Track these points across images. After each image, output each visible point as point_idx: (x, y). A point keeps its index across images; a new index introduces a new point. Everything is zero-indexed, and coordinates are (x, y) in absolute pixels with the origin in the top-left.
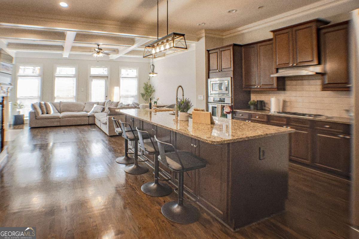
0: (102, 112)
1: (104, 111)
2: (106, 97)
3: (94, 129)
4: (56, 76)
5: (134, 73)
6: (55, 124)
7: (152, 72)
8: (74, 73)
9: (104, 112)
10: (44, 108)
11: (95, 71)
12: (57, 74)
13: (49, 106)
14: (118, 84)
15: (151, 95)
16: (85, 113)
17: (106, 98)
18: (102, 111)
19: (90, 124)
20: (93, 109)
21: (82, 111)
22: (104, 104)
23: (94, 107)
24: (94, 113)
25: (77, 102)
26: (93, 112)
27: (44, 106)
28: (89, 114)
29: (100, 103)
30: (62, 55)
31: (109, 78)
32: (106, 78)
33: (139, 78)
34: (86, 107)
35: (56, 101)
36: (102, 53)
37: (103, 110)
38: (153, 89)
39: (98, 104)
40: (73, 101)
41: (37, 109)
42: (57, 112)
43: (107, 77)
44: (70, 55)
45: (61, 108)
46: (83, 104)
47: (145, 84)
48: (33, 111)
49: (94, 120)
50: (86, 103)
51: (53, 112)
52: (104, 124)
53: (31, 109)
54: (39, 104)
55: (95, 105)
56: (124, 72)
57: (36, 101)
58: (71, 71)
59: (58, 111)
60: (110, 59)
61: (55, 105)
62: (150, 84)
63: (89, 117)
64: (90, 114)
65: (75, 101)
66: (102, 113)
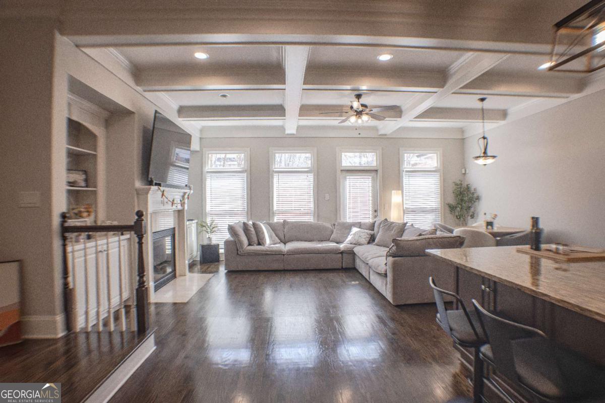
0: (369, 243)
1: (374, 240)
2: (375, 211)
3: (353, 282)
4: (275, 170)
5: (431, 161)
6: (275, 266)
7: (482, 155)
8: (309, 164)
9: (374, 244)
10: (253, 234)
11: (350, 159)
12: (276, 166)
13: (261, 228)
14: (399, 186)
15: (469, 208)
16: (335, 244)
17: (376, 214)
18: (370, 240)
19: (344, 267)
20: (350, 238)
21: (328, 240)
22: (372, 227)
23: (352, 233)
24: (353, 246)
25: (316, 222)
26: (351, 244)
27: (252, 229)
28: (342, 246)
29: (365, 224)
30: (282, 128)
31: (380, 172)
32: (373, 174)
33: (444, 172)
34: (335, 230)
35: (277, 219)
36: (367, 114)
37: (372, 240)
38: (475, 195)
39: (359, 225)
40: (310, 219)
41: (239, 235)
42: (279, 241)
43: (377, 171)
44: (299, 128)
45: (285, 232)
46: (328, 225)
47: (456, 185)
48: (232, 239)
49: (354, 260)
50: (334, 225)
51: (270, 243)
52: (379, 274)
53: (227, 236)
54: (242, 225)
55: (355, 230)
56: (410, 160)
57: (238, 220)
58: (303, 159)
59: (280, 239)
60: (380, 133)
61: (273, 228)
62: (466, 183)
63: (342, 253)
64: (345, 246)
65: (312, 221)
66: (369, 246)
